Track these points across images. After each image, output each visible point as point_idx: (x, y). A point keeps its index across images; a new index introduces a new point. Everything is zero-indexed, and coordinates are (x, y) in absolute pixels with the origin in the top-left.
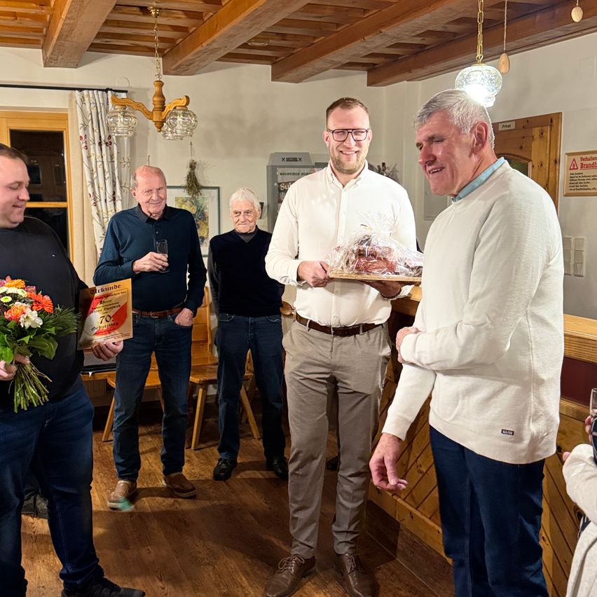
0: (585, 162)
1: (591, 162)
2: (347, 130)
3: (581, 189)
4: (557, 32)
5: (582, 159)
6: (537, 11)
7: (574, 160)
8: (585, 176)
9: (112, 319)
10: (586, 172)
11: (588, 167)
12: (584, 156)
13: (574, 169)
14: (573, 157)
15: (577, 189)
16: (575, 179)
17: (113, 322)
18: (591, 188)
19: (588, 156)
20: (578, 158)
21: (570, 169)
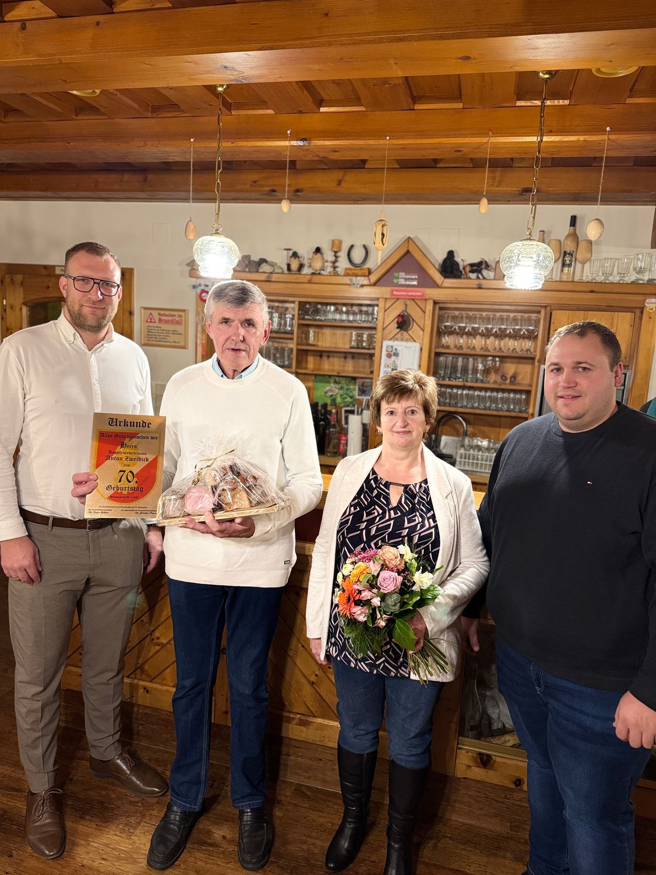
0: (163, 318)
1: (170, 318)
2: (92, 279)
3: (160, 341)
4: (143, 195)
5: (160, 314)
6: (126, 170)
7: (151, 314)
8: (164, 330)
9: (136, 479)
10: (164, 327)
11: (166, 322)
12: (162, 312)
13: (151, 322)
14: (149, 312)
15: (155, 341)
16: (153, 331)
17: (136, 486)
18: (172, 341)
19: (167, 313)
20: (155, 313)
21: (147, 322)
